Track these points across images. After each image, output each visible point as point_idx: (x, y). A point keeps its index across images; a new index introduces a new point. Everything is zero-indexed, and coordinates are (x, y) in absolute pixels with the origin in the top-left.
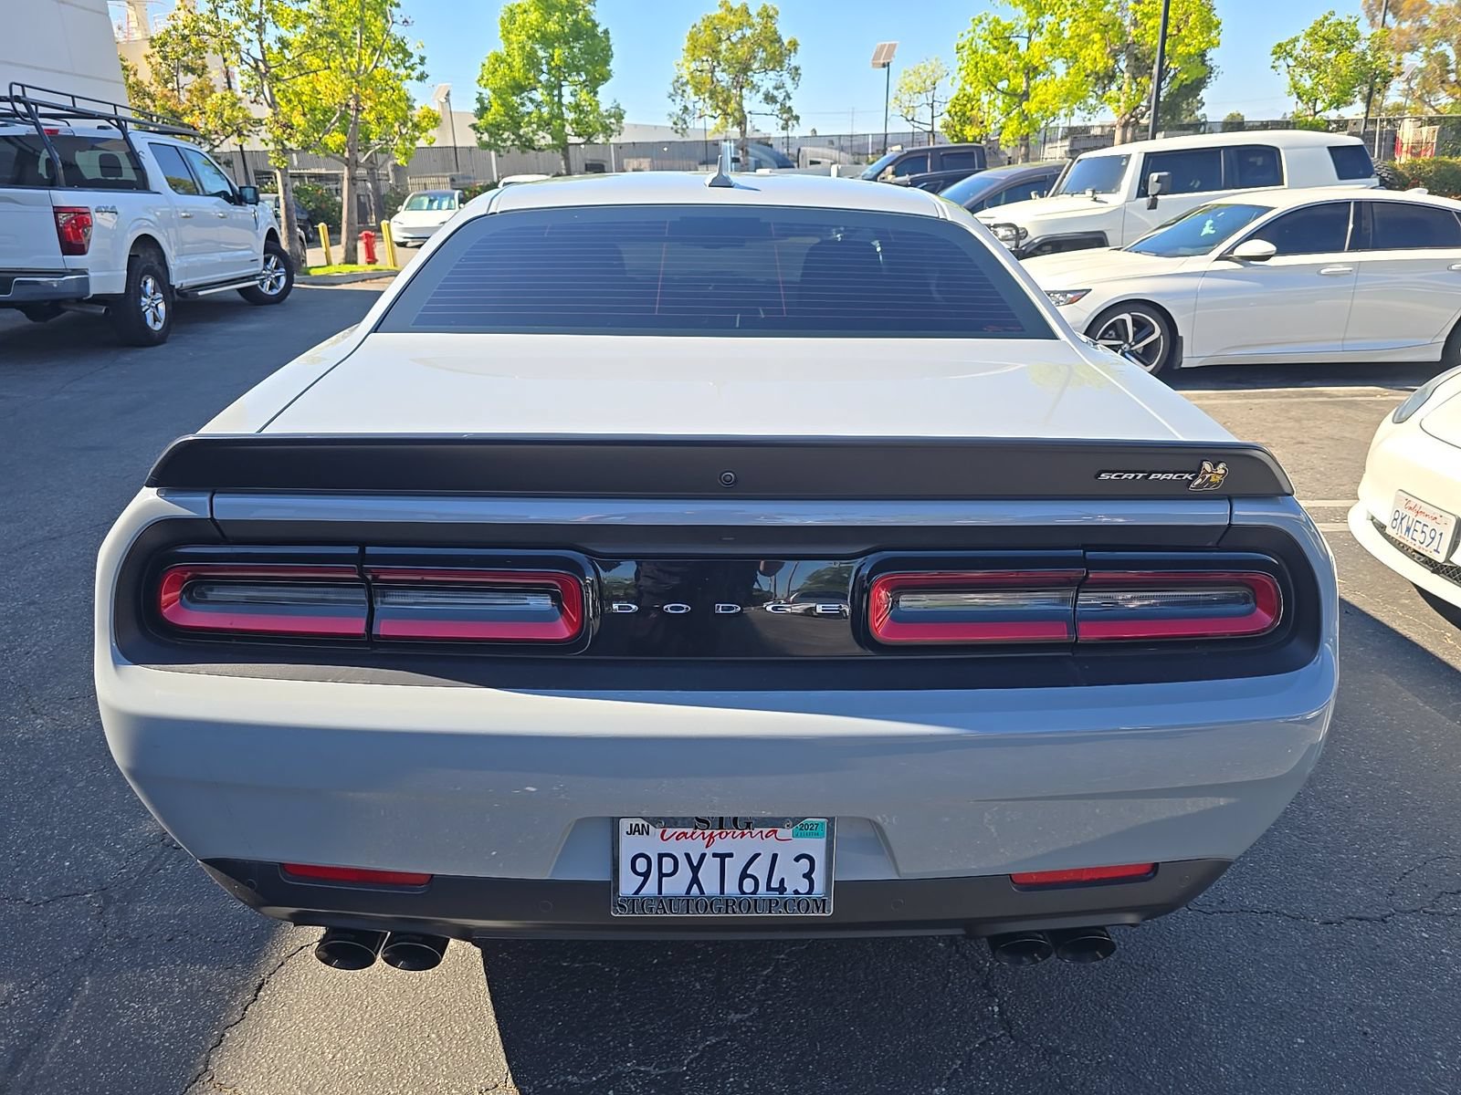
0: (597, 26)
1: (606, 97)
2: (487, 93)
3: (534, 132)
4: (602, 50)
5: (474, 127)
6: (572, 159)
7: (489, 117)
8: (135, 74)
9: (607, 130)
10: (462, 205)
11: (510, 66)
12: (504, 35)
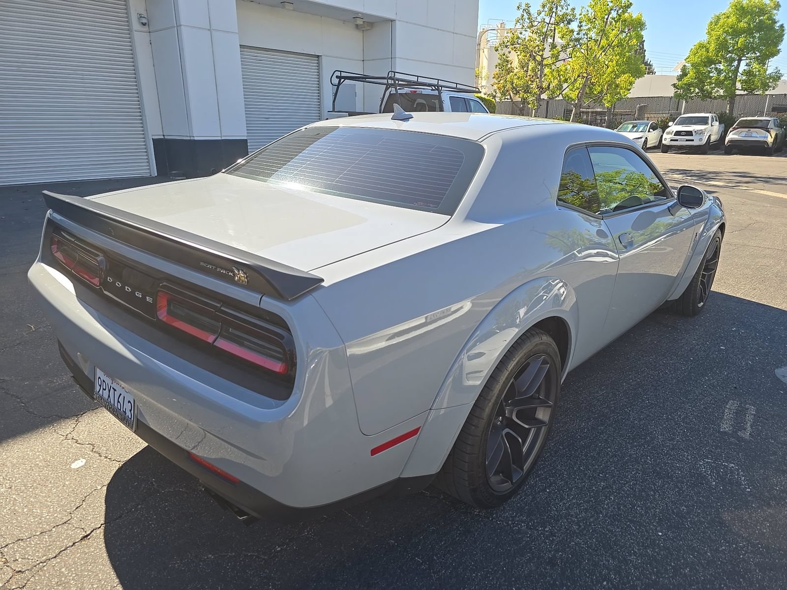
0: (776, 23)
1: (772, 65)
2: (688, 65)
3: (713, 89)
4: (776, 37)
5: (674, 85)
6: (736, 106)
7: (686, 80)
8: (511, 64)
9: (765, 86)
10: (651, 130)
11: (707, 50)
12: (709, 32)
